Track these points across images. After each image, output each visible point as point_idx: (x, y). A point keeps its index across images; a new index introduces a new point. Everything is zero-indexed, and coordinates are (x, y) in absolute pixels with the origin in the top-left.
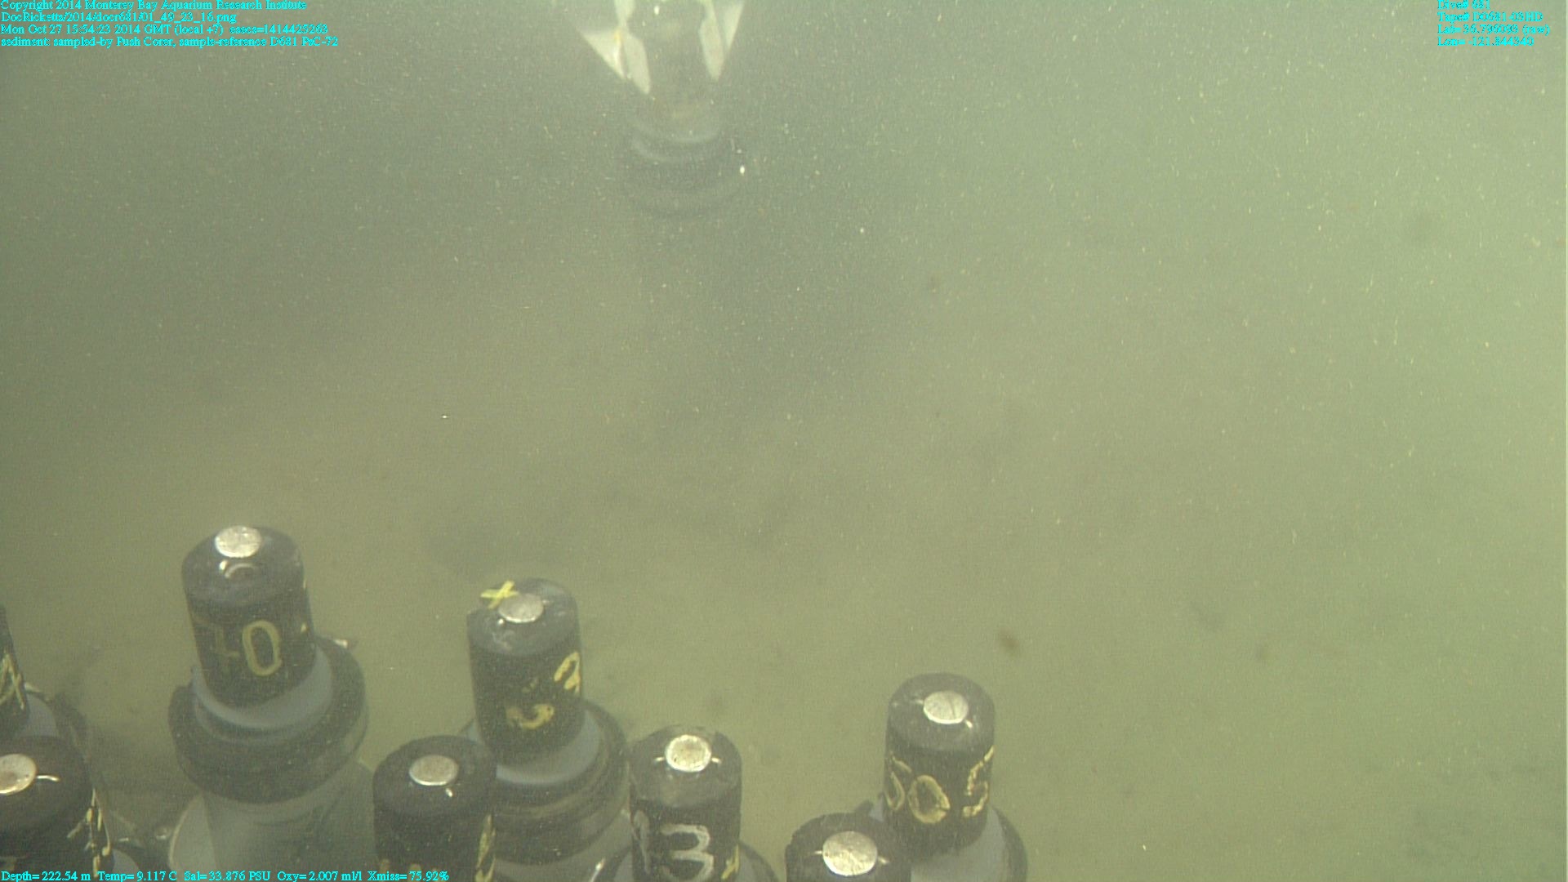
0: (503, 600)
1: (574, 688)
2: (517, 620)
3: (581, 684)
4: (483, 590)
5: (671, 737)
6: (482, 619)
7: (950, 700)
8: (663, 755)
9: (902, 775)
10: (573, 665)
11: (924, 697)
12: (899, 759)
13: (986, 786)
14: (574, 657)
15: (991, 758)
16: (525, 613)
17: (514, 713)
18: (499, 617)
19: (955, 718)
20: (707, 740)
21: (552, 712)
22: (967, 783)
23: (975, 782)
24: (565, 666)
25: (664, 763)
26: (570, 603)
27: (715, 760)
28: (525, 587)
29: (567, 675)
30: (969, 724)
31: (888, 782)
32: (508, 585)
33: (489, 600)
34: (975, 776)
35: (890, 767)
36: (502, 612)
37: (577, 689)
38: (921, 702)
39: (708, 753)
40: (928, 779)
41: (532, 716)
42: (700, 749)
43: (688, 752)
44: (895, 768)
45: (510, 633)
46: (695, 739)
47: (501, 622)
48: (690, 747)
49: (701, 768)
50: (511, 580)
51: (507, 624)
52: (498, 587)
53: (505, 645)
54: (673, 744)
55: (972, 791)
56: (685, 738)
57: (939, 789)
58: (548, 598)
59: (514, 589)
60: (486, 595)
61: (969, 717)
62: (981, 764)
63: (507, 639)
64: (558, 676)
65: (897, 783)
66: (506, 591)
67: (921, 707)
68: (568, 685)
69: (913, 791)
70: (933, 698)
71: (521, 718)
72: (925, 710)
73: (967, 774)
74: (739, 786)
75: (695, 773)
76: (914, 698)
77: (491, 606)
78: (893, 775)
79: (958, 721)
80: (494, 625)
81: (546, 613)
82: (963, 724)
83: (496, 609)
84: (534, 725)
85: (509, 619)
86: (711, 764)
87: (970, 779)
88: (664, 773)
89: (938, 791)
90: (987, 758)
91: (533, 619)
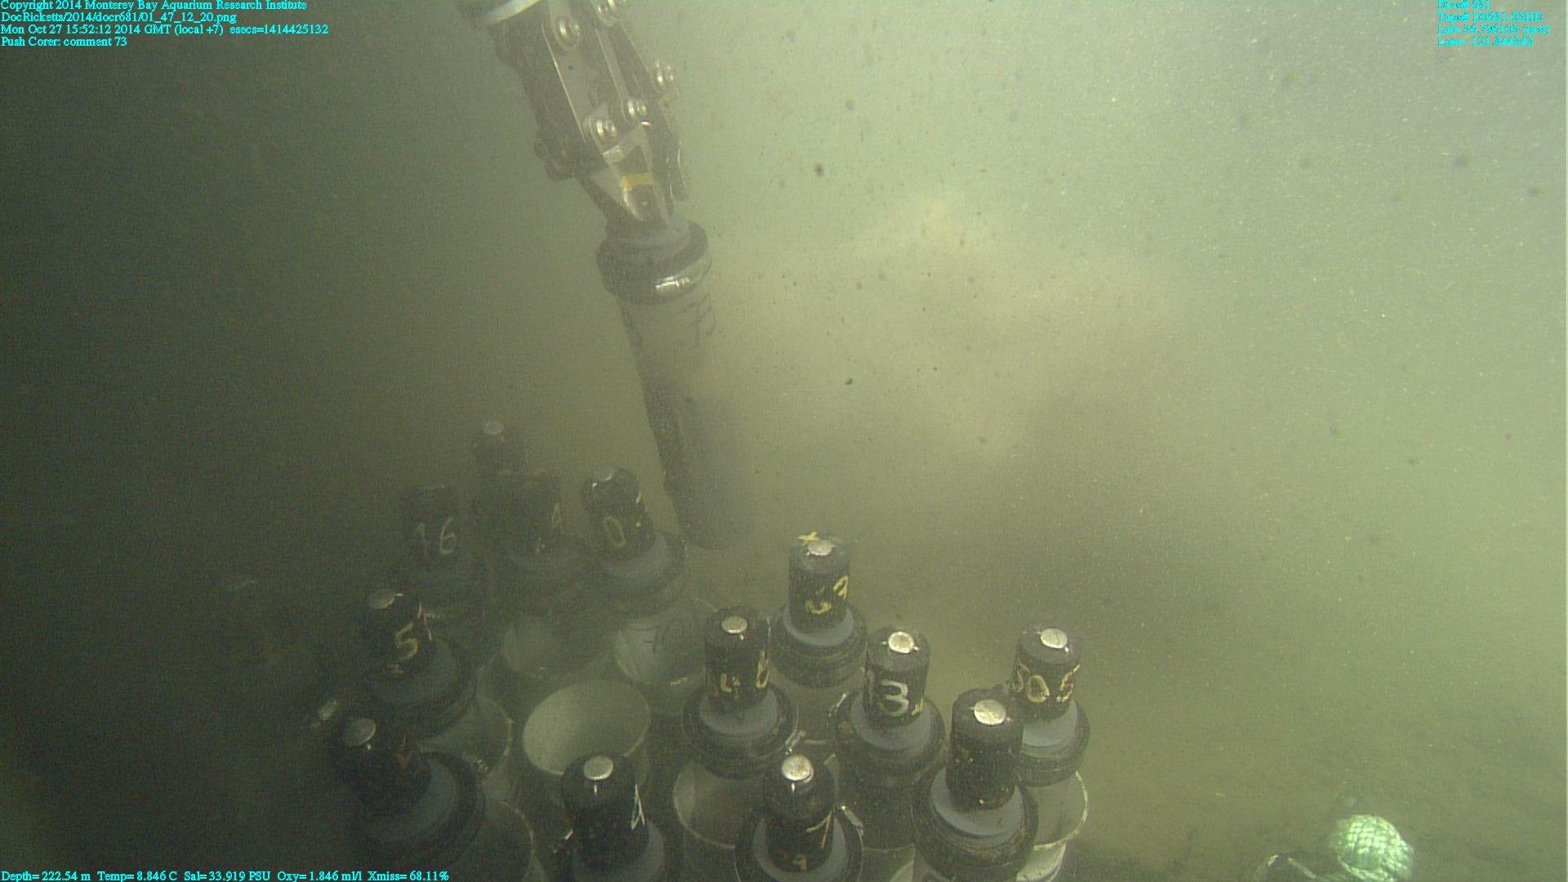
0: (810, 541)
1: (843, 595)
3: (847, 593)
4: (800, 535)
5: (894, 631)
7: (1056, 633)
8: (887, 640)
9: (1025, 674)
10: (844, 582)
14: (846, 578)
16: (823, 550)
17: (809, 604)
18: (808, 551)
21: (830, 606)
22: (1061, 683)
23: (1066, 683)
24: (839, 583)
25: (887, 645)
26: (847, 548)
27: (916, 648)
28: (822, 536)
29: (841, 588)
31: (1014, 675)
32: (814, 534)
33: (802, 541)
34: (1066, 679)
35: (1016, 666)
36: (810, 548)
37: (845, 597)
38: (1039, 633)
39: (912, 644)
40: (1039, 677)
41: (819, 608)
42: (908, 640)
43: (901, 642)
44: (1020, 667)
45: (812, 560)
46: (906, 635)
47: (808, 554)
48: (902, 638)
50: (815, 531)
51: (811, 555)
52: (808, 534)
54: (893, 635)
55: (1064, 688)
56: (900, 633)
57: (1044, 683)
58: (835, 543)
59: (816, 536)
60: (801, 538)
61: (1068, 645)
62: (1071, 674)
63: (811, 563)
64: (836, 588)
65: (1020, 677)
66: (812, 537)
67: (1040, 636)
68: (840, 593)
69: (1029, 683)
70: (1047, 632)
71: (813, 607)
73: (1063, 678)
74: (927, 666)
75: (904, 654)
76: (1036, 631)
77: (803, 544)
78: (1018, 672)
79: (1060, 647)
82: (1063, 649)
83: (806, 546)
84: (819, 612)
85: (813, 553)
86: (913, 650)
87: (1063, 681)
89: (1044, 685)
90: (1075, 670)
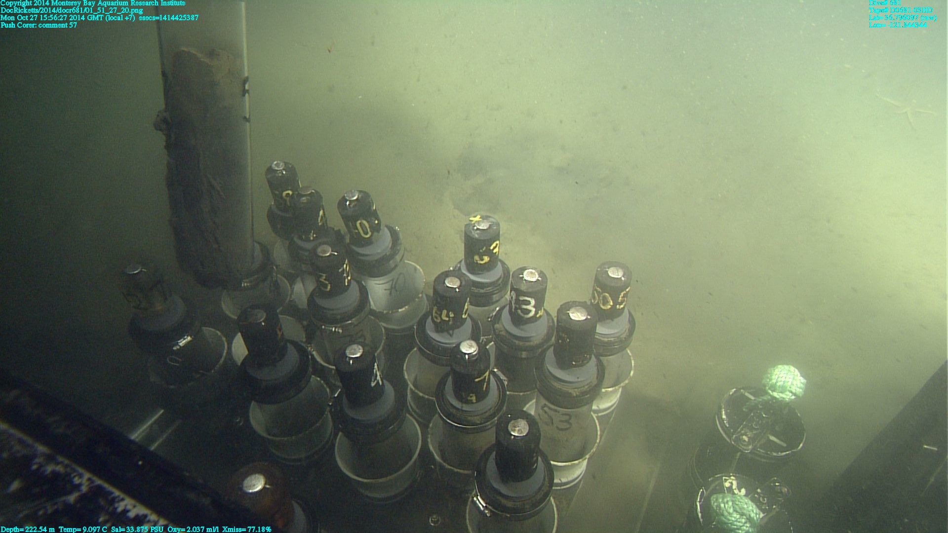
0: (476, 221)
1: (496, 253)
2: (481, 228)
6: (469, 226)
8: (522, 275)
9: (599, 293)
10: (497, 244)
11: (609, 268)
12: (598, 287)
13: (626, 299)
15: (628, 291)
16: (484, 226)
17: (476, 258)
18: (474, 226)
19: (618, 275)
20: (537, 272)
21: (489, 259)
22: (619, 297)
23: (622, 297)
24: (494, 245)
25: (523, 277)
26: (498, 225)
29: (495, 248)
30: (623, 279)
31: (593, 294)
34: (622, 295)
35: (595, 290)
36: (476, 225)
38: (607, 270)
39: (537, 276)
40: (607, 294)
41: (482, 260)
42: (535, 274)
43: (530, 275)
44: (596, 290)
45: (478, 232)
46: (533, 271)
47: (475, 228)
49: (535, 280)
51: (478, 229)
52: (475, 217)
53: (476, 236)
54: (526, 271)
55: (621, 300)
56: (530, 270)
57: (610, 298)
59: (480, 218)
60: (471, 219)
61: (623, 276)
62: (625, 292)
63: (477, 234)
65: (596, 295)
66: (478, 218)
67: (607, 271)
69: (601, 298)
70: (612, 269)
71: (478, 260)
72: (609, 272)
73: (620, 294)
76: (605, 268)
77: (473, 222)
78: (595, 292)
79: (619, 277)
80: (473, 229)
81: (490, 227)
82: (621, 278)
83: (474, 224)
84: (482, 262)
85: (478, 227)
86: (538, 280)
87: (621, 296)
88: (523, 280)
90: (627, 290)
91: (485, 228)
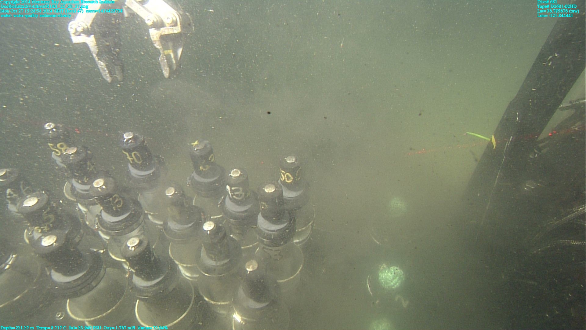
2: (199, 148)
3: (215, 160)
4: (191, 143)
5: (232, 169)
6: (191, 149)
7: (292, 157)
9: (283, 173)
11: (286, 157)
12: (282, 170)
13: (300, 174)
14: (212, 155)
15: (301, 169)
19: (293, 161)
20: (239, 170)
25: (231, 175)
27: (241, 173)
28: (200, 142)
30: (296, 162)
45: (198, 151)
48: (235, 171)
49: (239, 175)
50: (197, 140)
52: (194, 142)
53: (197, 154)
57: (291, 176)
58: (205, 143)
64: (209, 159)
68: (212, 161)
69: (285, 176)
72: (287, 160)
74: (247, 179)
75: (237, 177)
77: (194, 146)
80: (194, 150)
81: (205, 146)
88: (231, 178)
91: (202, 148)
